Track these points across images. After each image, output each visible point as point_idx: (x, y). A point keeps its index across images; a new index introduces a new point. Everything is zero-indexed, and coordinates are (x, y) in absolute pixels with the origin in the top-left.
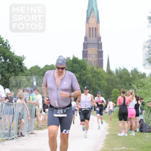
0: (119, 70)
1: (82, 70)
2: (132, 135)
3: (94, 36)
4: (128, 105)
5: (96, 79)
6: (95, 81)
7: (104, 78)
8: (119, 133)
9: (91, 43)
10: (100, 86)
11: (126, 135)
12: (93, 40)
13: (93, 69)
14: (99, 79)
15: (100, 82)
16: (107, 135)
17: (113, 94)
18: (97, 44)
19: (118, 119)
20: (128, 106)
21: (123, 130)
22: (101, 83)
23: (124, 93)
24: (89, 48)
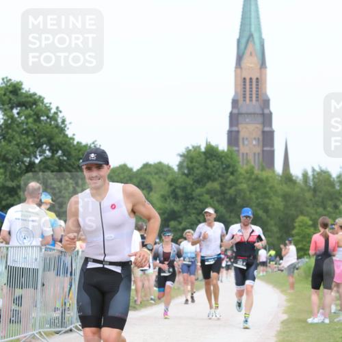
0: (310, 173)
1: (228, 174)
2: (340, 320)
3: (254, 98)
4: (334, 253)
5: (258, 193)
6: (257, 199)
7: (276, 191)
8: (310, 318)
9: (248, 114)
10: (266, 211)
11: (327, 321)
12: (251, 106)
13: (253, 173)
14: (266, 195)
15: (267, 201)
16: (282, 322)
17: (298, 228)
18: (261, 114)
19: (310, 286)
20: (334, 256)
21: (321, 311)
22: (268, 204)
23: (325, 226)
24: (241, 123)
